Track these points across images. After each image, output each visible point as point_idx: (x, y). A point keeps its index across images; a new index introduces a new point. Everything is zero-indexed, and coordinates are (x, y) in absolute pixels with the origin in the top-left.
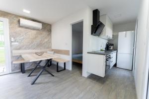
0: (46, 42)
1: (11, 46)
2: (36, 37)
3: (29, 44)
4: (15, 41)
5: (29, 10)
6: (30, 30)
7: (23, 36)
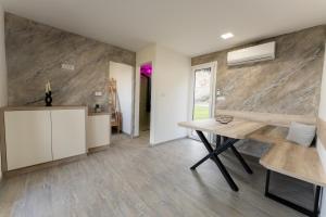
0: (292, 92)
1: (216, 102)
2: (259, 82)
3: (241, 99)
4: (222, 95)
5: (231, 31)
6: (246, 69)
7: (233, 83)
